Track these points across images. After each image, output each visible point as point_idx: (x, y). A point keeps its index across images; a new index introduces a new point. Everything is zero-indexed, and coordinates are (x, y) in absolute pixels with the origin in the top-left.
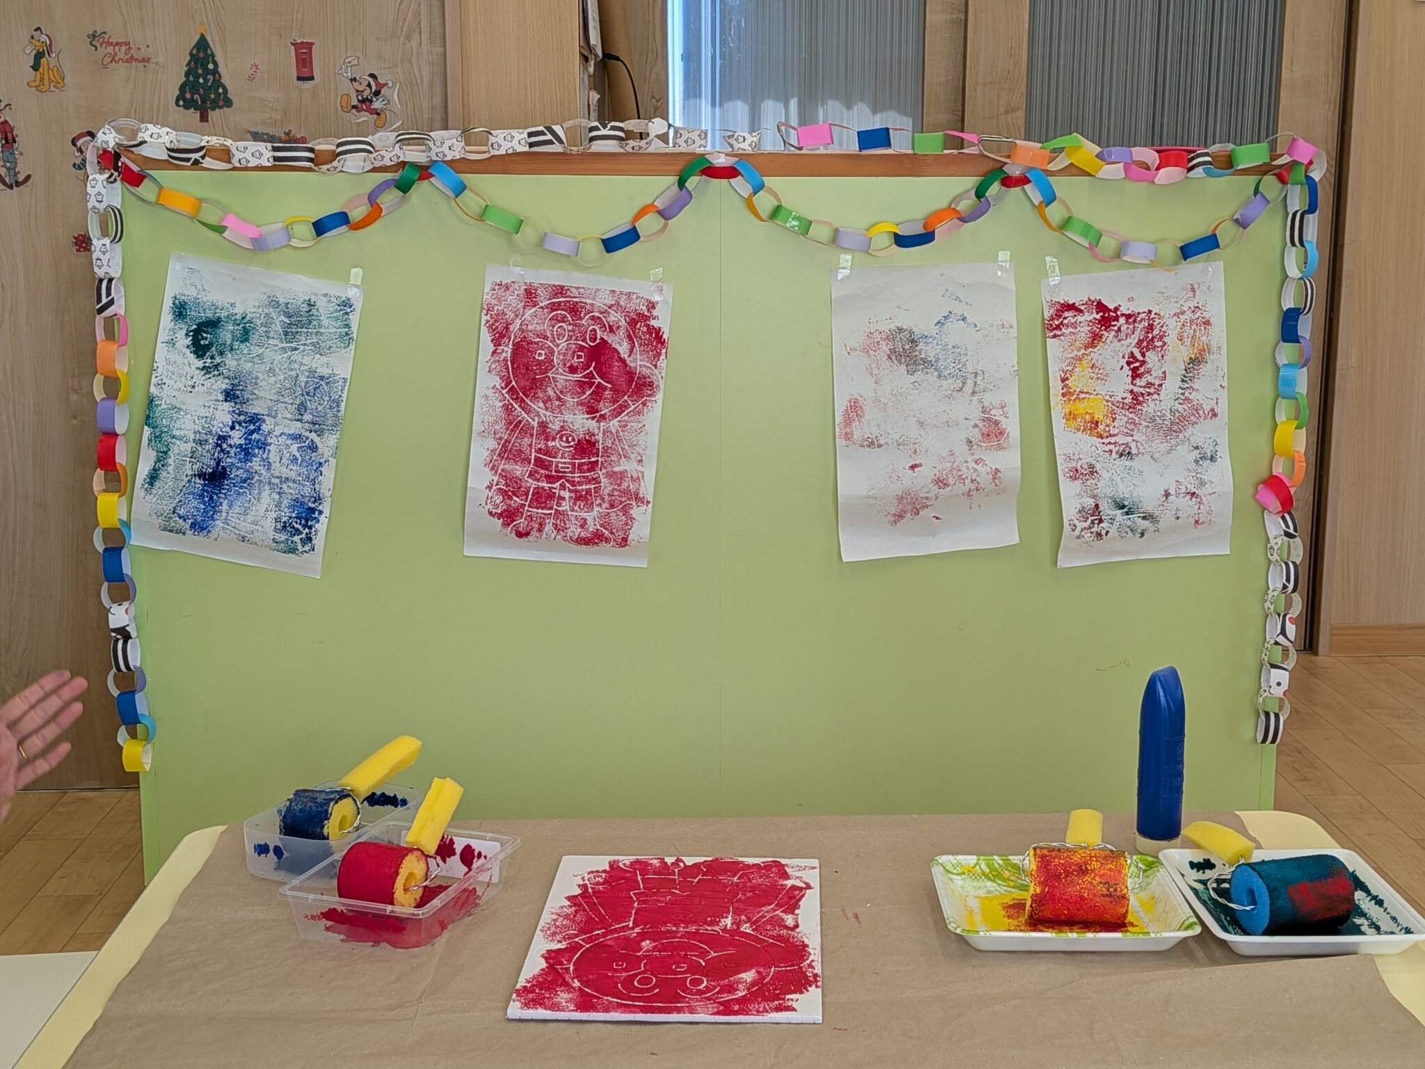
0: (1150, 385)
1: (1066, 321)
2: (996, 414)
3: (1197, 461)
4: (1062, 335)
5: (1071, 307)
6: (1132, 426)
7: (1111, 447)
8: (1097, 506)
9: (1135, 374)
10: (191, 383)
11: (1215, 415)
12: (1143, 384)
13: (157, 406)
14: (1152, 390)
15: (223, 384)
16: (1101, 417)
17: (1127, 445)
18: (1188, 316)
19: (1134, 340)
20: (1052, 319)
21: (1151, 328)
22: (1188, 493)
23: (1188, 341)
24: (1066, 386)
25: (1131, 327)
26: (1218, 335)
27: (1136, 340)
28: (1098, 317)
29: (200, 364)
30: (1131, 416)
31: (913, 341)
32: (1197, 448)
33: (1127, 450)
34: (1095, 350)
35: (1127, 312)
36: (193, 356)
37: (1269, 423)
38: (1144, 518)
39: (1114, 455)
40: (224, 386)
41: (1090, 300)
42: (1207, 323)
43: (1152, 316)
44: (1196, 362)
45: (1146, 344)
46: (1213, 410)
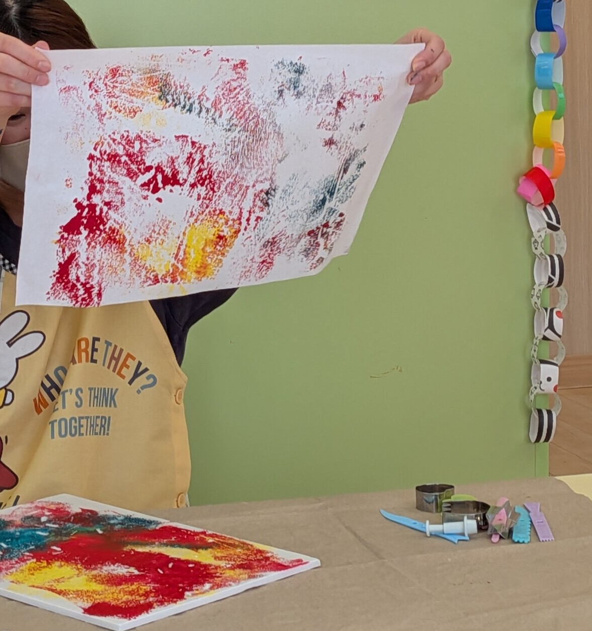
0: (190, 160)
1: (82, 279)
3: (299, 95)
4: (100, 285)
5: (64, 269)
6: (236, 188)
7: (253, 218)
9: (172, 180)
11: (243, 64)
12: (186, 169)
14: (197, 157)
16: (214, 230)
17: (256, 196)
18: (102, 99)
19: (125, 183)
21: (113, 158)
23: (137, 102)
24: (164, 277)
25: (107, 186)
27: (127, 179)
28: (85, 233)
30: (223, 188)
32: (281, 92)
33: (263, 195)
34: (128, 238)
35: (87, 191)
39: (263, 215)
41: (59, 241)
42: (114, 72)
43: (97, 154)
44: (165, 91)
45: (134, 164)
46: (235, 66)
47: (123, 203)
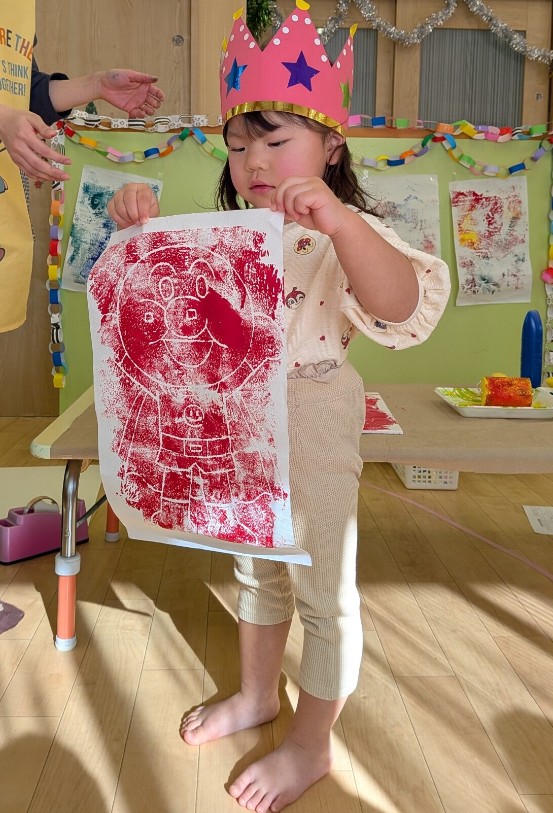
0: (496, 228)
1: (460, 200)
2: (431, 238)
3: (516, 261)
4: (459, 205)
5: (462, 194)
6: (488, 245)
7: (480, 254)
8: (474, 279)
9: (490, 223)
10: (90, 219)
11: (524, 242)
12: (493, 227)
13: (75, 228)
14: (497, 230)
15: (103, 221)
16: (475, 241)
17: (486, 253)
18: (512, 199)
19: (489, 208)
20: (454, 198)
21: (496, 203)
22: (513, 275)
23: (512, 210)
24: (460, 227)
25: (488, 203)
26: (525, 207)
27: (490, 209)
28: (474, 198)
29: (94, 212)
30: (488, 241)
31: (394, 207)
32: (516, 256)
33: (486, 255)
34: (473, 212)
35: (486, 197)
36: (91, 209)
37: (546, 245)
38: (494, 285)
39: (481, 257)
40: (103, 222)
41: (470, 191)
42: (520, 202)
43: (497, 198)
44: (515, 218)
45: (494, 210)
46: (523, 240)
47: (483, 208)
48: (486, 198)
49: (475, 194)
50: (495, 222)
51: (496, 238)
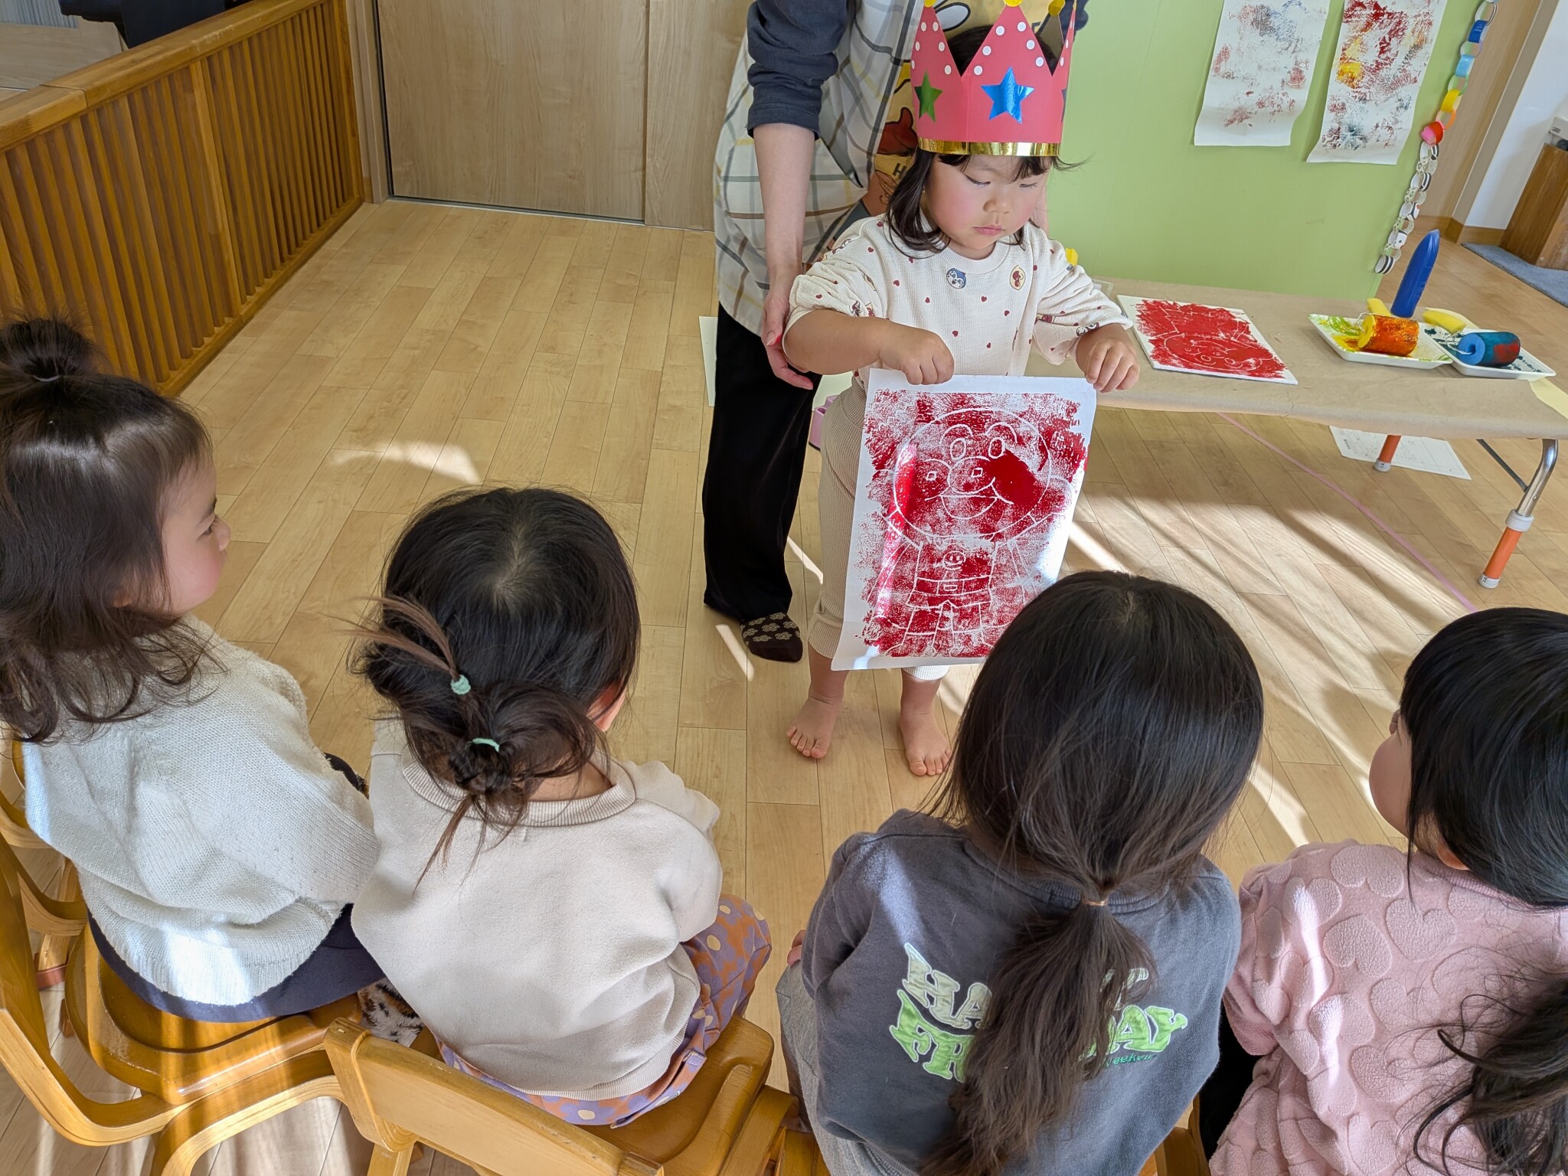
0: (1388, 58)
1: (1355, 13)
2: (1302, 66)
5: (1361, 4)
8: (1339, 129)
9: (1382, 51)
11: (1416, 81)
17: (1365, 94)
20: (1348, 11)
21: (1399, 23)
22: (1387, 127)
23: (1416, 34)
24: (1344, 54)
26: (1433, 33)
31: (1268, 15)
35: (1390, 12)
37: (1442, 89)
38: (1361, 139)
39: (1357, 99)
44: (1417, 47)
45: (1394, 33)
47: (1380, 29)
48: (1390, 14)
49: (1377, 6)
50: (1389, 50)
51: (1383, 73)
